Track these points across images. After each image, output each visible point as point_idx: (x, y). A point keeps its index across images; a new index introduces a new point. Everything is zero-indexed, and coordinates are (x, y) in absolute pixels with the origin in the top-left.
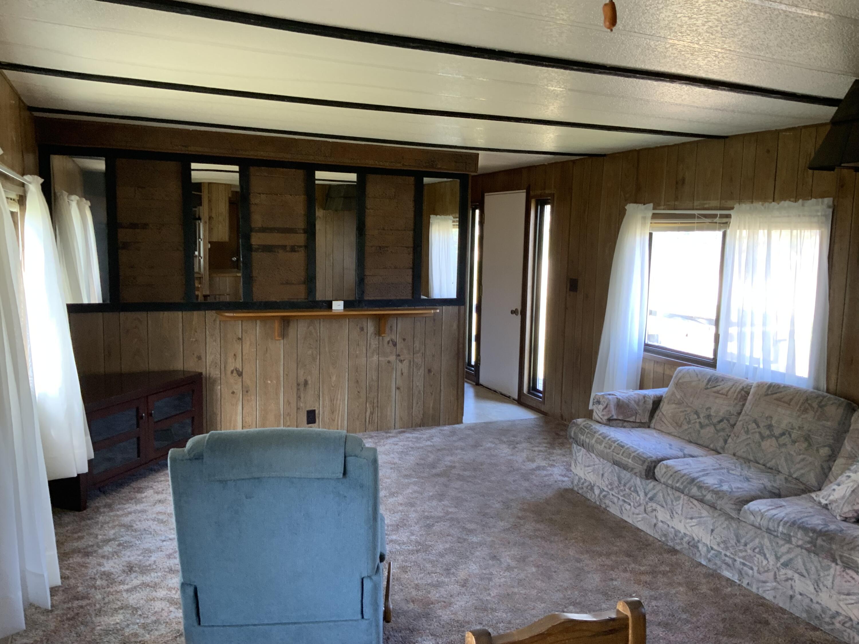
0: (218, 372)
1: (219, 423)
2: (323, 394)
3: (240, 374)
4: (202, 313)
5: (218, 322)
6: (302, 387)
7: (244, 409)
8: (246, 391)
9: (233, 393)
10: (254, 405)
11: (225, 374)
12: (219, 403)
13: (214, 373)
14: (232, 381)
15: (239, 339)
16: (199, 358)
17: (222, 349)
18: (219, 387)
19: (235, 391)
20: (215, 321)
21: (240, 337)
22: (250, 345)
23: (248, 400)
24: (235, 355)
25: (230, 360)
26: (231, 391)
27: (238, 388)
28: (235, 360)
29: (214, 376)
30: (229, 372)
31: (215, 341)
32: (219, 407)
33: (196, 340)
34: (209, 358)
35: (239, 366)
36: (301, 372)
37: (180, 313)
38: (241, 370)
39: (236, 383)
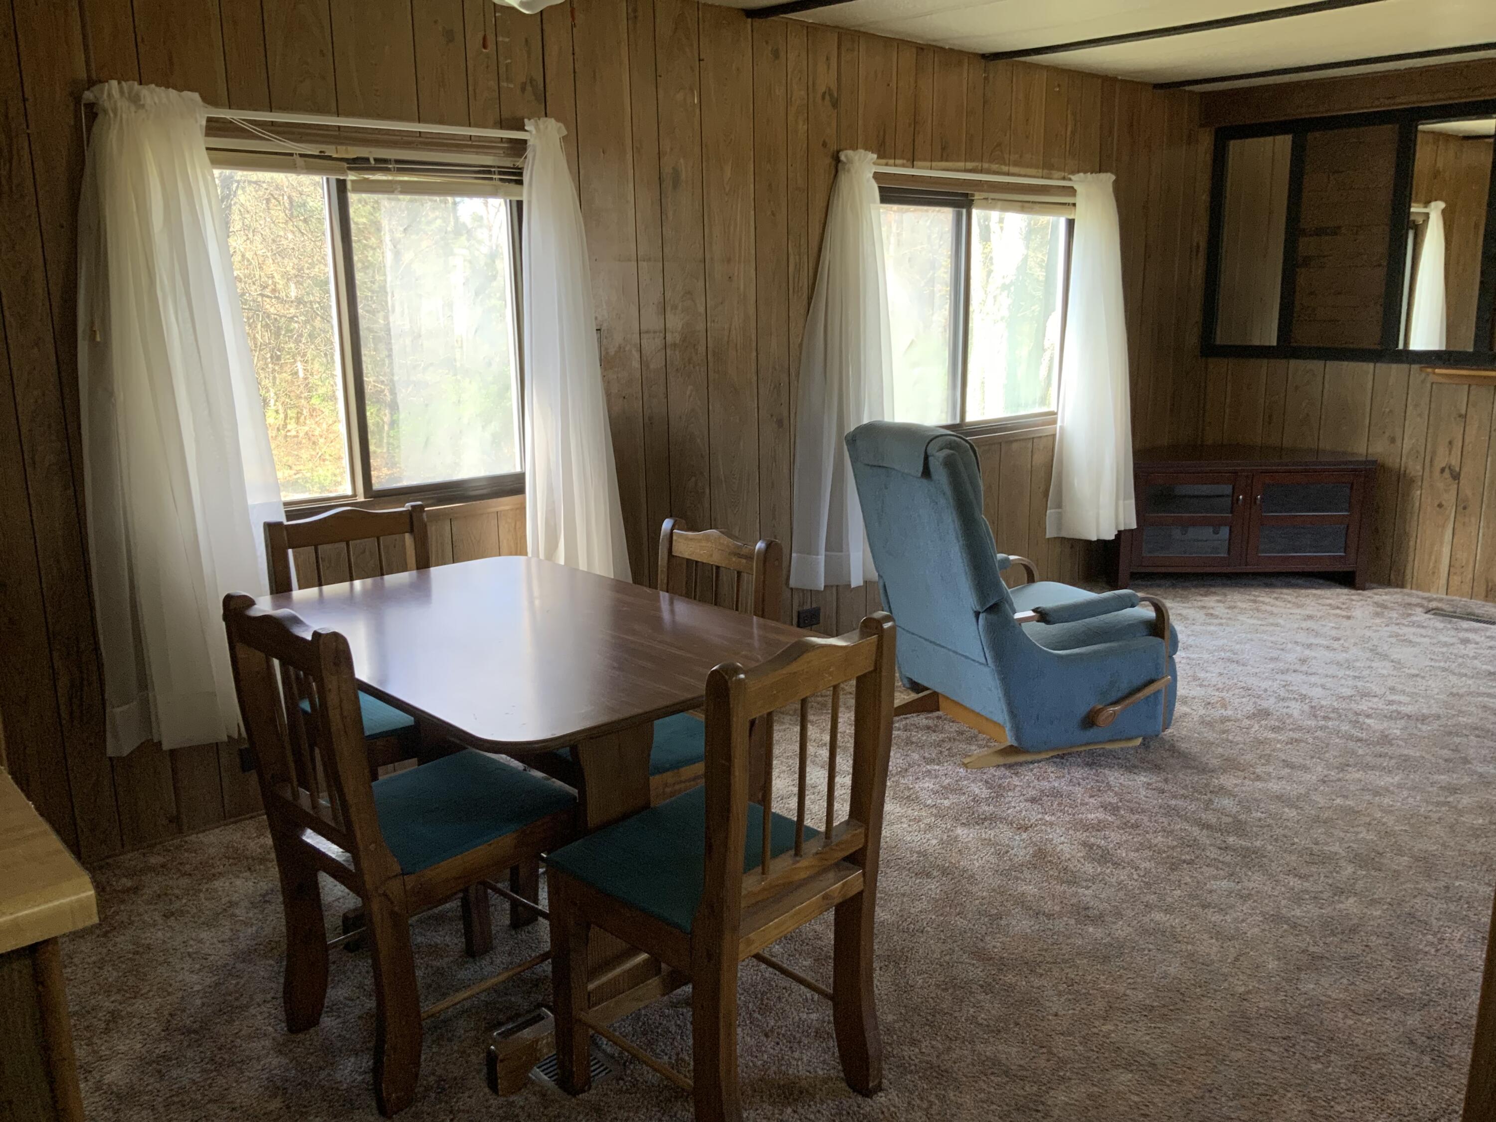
0: (1419, 467)
1: (1411, 549)
3: (1456, 477)
4: (1405, 366)
5: (1429, 385)
7: (1456, 537)
8: (1462, 506)
9: (1440, 506)
10: (1474, 533)
11: (1431, 472)
12: (1415, 518)
13: (1414, 468)
14: (1440, 485)
15: (1460, 416)
16: (1393, 440)
17: (1431, 431)
18: (1419, 492)
19: (1444, 503)
20: (1423, 382)
22: (1479, 428)
23: (1464, 524)
24: (1450, 443)
25: (1442, 450)
26: (1436, 504)
27: (1449, 498)
28: (1450, 451)
29: (1413, 474)
30: (1437, 469)
31: (1420, 415)
32: (1414, 524)
33: (1391, 411)
34: (1408, 444)
35: (1455, 462)
37: (1371, 365)
38: (1457, 469)
39: (1446, 491)
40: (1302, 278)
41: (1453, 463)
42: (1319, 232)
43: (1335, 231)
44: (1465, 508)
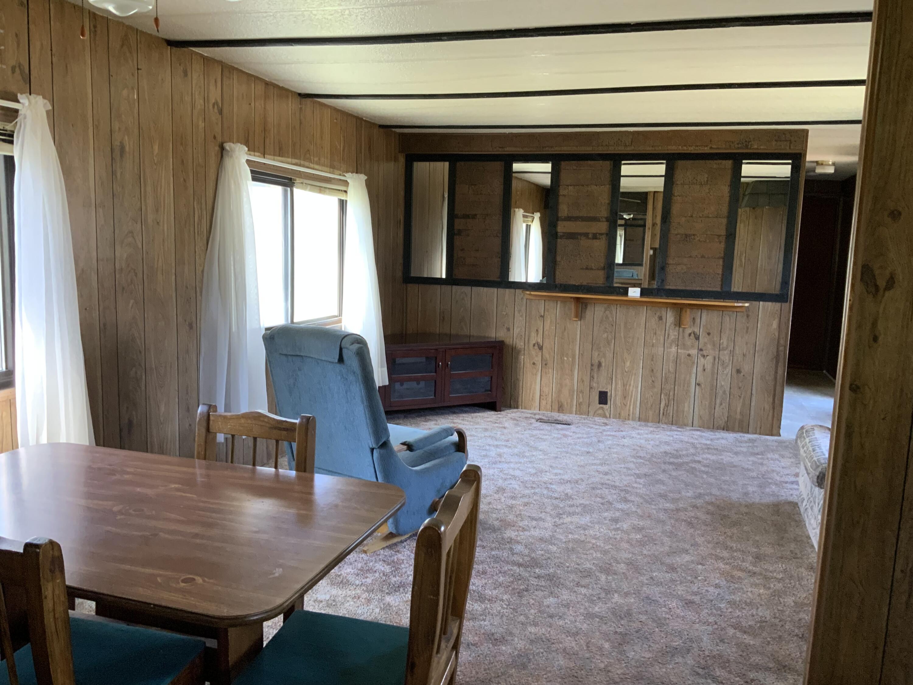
0: (522, 344)
1: (521, 388)
2: (616, 377)
3: (541, 348)
4: (512, 290)
5: (525, 300)
6: (595, 368)
7: (543, 379)
8: (545, 364)
9: (534, 364)
10: (551, 378)
11: (528, 346)
12: (522, 371)
13: (520, 344)
14: (533, 353)
15: (541, 316)
16: (508, 329)
17: (527, 324)
18: (523, 357)
19: (536, 362)
20: (522, 298)
21: (543, 315)
22: (551, 322)
23: (546, 373)
24: (537, 330)
25: (533, 334)
26: (532, 363)
27: (538, 360)
28: (537, 335)
29: (520, 347)
30: (531, 345)
31: (522, 316)
32: (522, 374)
33: (507, 314)
34: (516, 331)
35: (540, 341)
36: (596, 354)
37: (496, 290)
38: (541, 345)
39: (537, 356)
40: (457, 241)
41: (539, 341)
42: (466, 217)
43: (474, 216)
44: (546, 364)
